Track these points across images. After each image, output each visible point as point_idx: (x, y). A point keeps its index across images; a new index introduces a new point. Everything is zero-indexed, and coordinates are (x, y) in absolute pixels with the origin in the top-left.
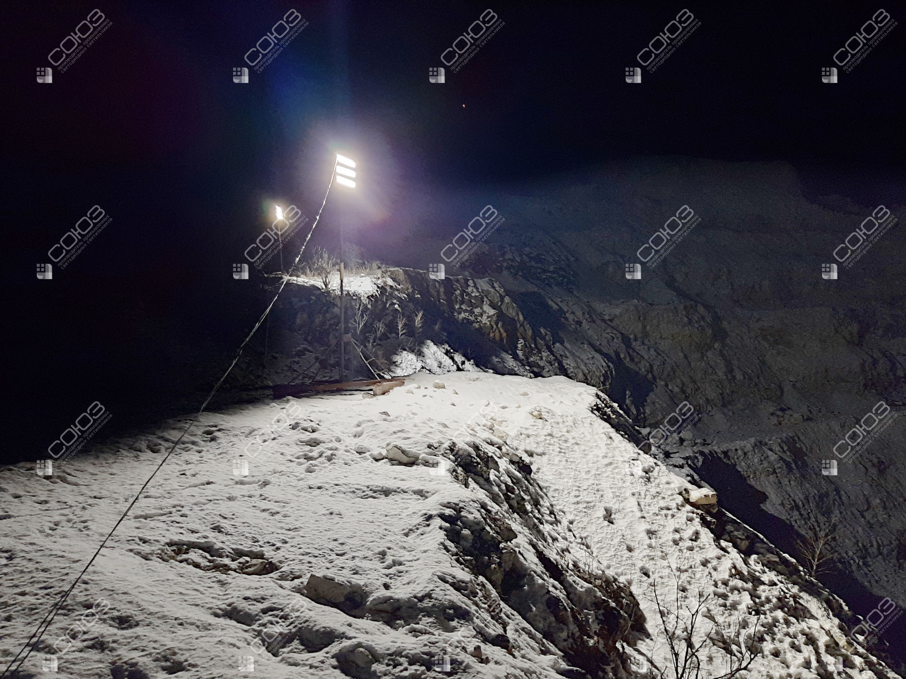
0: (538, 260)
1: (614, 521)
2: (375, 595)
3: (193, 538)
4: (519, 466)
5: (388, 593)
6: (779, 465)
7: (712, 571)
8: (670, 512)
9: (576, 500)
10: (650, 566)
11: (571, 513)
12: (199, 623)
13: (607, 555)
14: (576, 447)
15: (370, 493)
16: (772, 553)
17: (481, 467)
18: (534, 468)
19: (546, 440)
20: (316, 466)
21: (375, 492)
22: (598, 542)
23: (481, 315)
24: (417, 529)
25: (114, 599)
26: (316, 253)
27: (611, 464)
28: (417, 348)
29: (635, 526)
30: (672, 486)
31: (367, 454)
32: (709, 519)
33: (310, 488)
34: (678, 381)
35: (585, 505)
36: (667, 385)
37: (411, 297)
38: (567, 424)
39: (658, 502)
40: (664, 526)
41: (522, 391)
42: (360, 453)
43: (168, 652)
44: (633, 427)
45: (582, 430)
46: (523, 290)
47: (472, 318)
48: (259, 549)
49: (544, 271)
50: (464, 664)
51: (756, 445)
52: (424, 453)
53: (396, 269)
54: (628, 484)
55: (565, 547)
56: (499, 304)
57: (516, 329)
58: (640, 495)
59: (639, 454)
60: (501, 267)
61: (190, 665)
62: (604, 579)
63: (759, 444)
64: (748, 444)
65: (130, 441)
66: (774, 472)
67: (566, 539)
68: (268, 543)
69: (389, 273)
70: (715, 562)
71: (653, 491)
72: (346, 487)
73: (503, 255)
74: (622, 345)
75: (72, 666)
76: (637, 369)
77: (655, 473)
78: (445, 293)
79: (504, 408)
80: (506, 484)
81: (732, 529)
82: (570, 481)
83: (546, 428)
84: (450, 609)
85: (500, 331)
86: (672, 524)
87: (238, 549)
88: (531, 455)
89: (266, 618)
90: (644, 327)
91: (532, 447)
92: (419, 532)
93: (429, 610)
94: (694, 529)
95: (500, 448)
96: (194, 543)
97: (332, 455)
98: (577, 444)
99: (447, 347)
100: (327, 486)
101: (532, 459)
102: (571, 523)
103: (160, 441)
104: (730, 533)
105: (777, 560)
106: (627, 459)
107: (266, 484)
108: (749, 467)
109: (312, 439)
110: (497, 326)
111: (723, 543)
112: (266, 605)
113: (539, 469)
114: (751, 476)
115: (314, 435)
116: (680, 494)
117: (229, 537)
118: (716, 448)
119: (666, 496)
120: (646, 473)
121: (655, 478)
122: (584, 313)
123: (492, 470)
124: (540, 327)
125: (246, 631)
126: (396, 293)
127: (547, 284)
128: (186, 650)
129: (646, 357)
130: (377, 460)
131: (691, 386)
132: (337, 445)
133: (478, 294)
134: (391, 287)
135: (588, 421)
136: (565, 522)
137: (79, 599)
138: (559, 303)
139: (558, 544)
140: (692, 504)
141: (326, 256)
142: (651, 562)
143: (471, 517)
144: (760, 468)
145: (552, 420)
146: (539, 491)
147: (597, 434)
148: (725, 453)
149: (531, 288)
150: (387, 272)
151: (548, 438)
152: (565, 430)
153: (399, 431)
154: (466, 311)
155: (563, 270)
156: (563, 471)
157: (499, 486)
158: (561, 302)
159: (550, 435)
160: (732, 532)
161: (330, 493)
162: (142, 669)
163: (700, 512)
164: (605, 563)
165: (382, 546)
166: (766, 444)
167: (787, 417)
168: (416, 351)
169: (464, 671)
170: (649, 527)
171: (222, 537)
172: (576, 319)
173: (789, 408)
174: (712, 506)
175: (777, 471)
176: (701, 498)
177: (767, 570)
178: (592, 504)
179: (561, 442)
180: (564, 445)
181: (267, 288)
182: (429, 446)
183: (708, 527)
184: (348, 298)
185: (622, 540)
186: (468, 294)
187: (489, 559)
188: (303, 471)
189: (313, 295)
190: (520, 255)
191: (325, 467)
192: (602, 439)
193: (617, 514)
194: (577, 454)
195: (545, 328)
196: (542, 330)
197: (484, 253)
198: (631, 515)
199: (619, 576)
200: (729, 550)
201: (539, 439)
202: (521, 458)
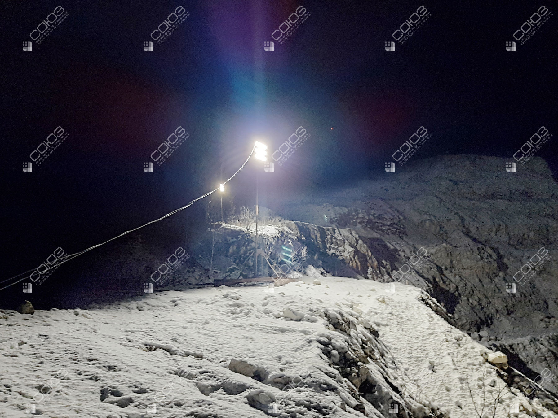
0: (379, 217)
1: (436, 371)
2: (274, 373)
3: (159, 343)
4: (370, 331)
5: (282, 373)
6: (548, 355)
7: (506, 407)
8: (475, 367)
9: (409, 355)
10: (462, 402)
11: (406, 363)
12: (158, 373)
13: (432, 392)
14: (409, 322)
15: (272, 331)
16: (549, 398)
17: (344, 326)
18: (380, 333)
19: (388, 316)
20: (238, 317)
21: (275, 330)
22: (425, 384)
23: (344, 251)
24: (302, 348)
25: (107, 357)
26: (243, 210)
27: (432, 334)
28: (303, 270)
29: (451, 375)
30: (475, 350)
31: (271, 314)
32: (502, 373)
33: (234, 326)
34: (476, 297)
35: (416, 359)
36: (468, 300)
37: (299, 239)
38: (402, 307)
39: (466, 360)
40: (471, 376)
41: (371, 288)
42: (266, 313)
43: (138, 383)
44: (447, 314)
45: (412, 311)
46: (370, 236)
47: (338, 253)
48: (200, 352)
49: (384, 225)
50: (334, 409)
51: (532, 341)
52: (307, 314)
53: (290, 222)
54: (445, 347)
55: (402, 384)
56: (355, 244)
57: (367, 261)
58: (453, 354)
59: (452, 328)
60: (356, 222)
61: (151, 390)
62: (431, 407)
63: (534, 340)
64: (526, 340)
65: (126, 304)
66: (545, 360)
67: (403, 380)
68: (206, 349)
69: (286, 224)
70: (508, 401)
71: (463, 352)
72: (257, 327)
73: (357, 215)
74: (437, 272)
75: (77, 386)
76: (448, 289)
77: (463, 341)
78: (320, 237)
79: (360, 296)
80: (362, 339)
81: (519, 380)
82: (405, 343)
83: (388, 309)
84: (324, 385)
85: (356, 262)
86: (477, 375)
87: (187, 352)
88: (378, 325)
89: (202, 377)
90: (451, 261)
91: (379, 321)
92: (303, 349)
93: (310, 384)
94: (492, 379)
95: (357, 318)
96: (160, 346)
97: (248, 312)
98: (410, 320)
99: (322, 269)
100: (245, 326)
101: (379, 328)
102: (407, 370)
103: (144, 305)
104: (517, 383)
105: (553, 403)
106: (443, 331)
107: (206, 323)
108: (528, 356)
109: (236, 303)
110: (354, 258)
111: (513, 390)
112: (202, 370)
113: (383, 334)
114: (530, 362)
115: (237, 301)
116: (482, 355)
117: (182, 345)
118: (504, 343)
119: (472, 357)
120: (457, 340)
121: (464, 345)
122: (411, 252)
123: (352, 329)
124: (382, 260)
125: (189, 382)
126: (290, 235)
127: (386, 233)
128: (149, 383)
129: (453, 280)
130: (277, 318)
131: (485, 300)
132: (252, 308)
133: (341, 238)
134: (287, 232)
135: (416, 306)
136: (402, 369)
137: (85, 356)
138: (394, 245)
139: (398, 382)
140: (490, 363)
141: (248, 212)
142: (463, 399)
143: (338, 344)
144: (536, 356)
145: (392, 304)
146: (385, 348)
147: (423, 314)
148: (511, 346)
149: (376, 235)
150: (284, 223)
151: (390, 315)
152: (400, 311)
153: (291, 302)
154: (334, 248)
155: (396, 224)
156: (400, 336)
157: (357, 340)
158: (396, 244)
159: (390, 313)
160: (519, 382)
161: (246, 329)
162: (119, 390)
163: (496, 368)
164: (431, 398)
165: (280, 354)
166: (538, 340)
167: (552, 322)
168: (302, 271)
169: (334, 413)
170: (460, 376)
171: (177, 345)
172: (406, 256)
173: (553, 317)
174: (504, 364)
175: (548, 359)
176: (496, 359)
177: (546, 409)
178: (420, 359)
179: (398, 318)
180: (401, 320)
181: (212, 230)
182: (311, 310)
183: (502, 378)
184: (261, 238)
185: (442, 383)
186: (335, 238)
187: (351, 370)
188: (230, 320)
189: (240, 235)
190: (368, 215)
191: (244, 318)
192: (426, 317)
193: (438, 366)
194: (409, 326)
195: (386, 261)
196: (384, 262)
197: (345, 214)
198: (448, 367)
199: (441, 407)
200: (517, 394)
201: (383, 316)
202: (371, 326)
